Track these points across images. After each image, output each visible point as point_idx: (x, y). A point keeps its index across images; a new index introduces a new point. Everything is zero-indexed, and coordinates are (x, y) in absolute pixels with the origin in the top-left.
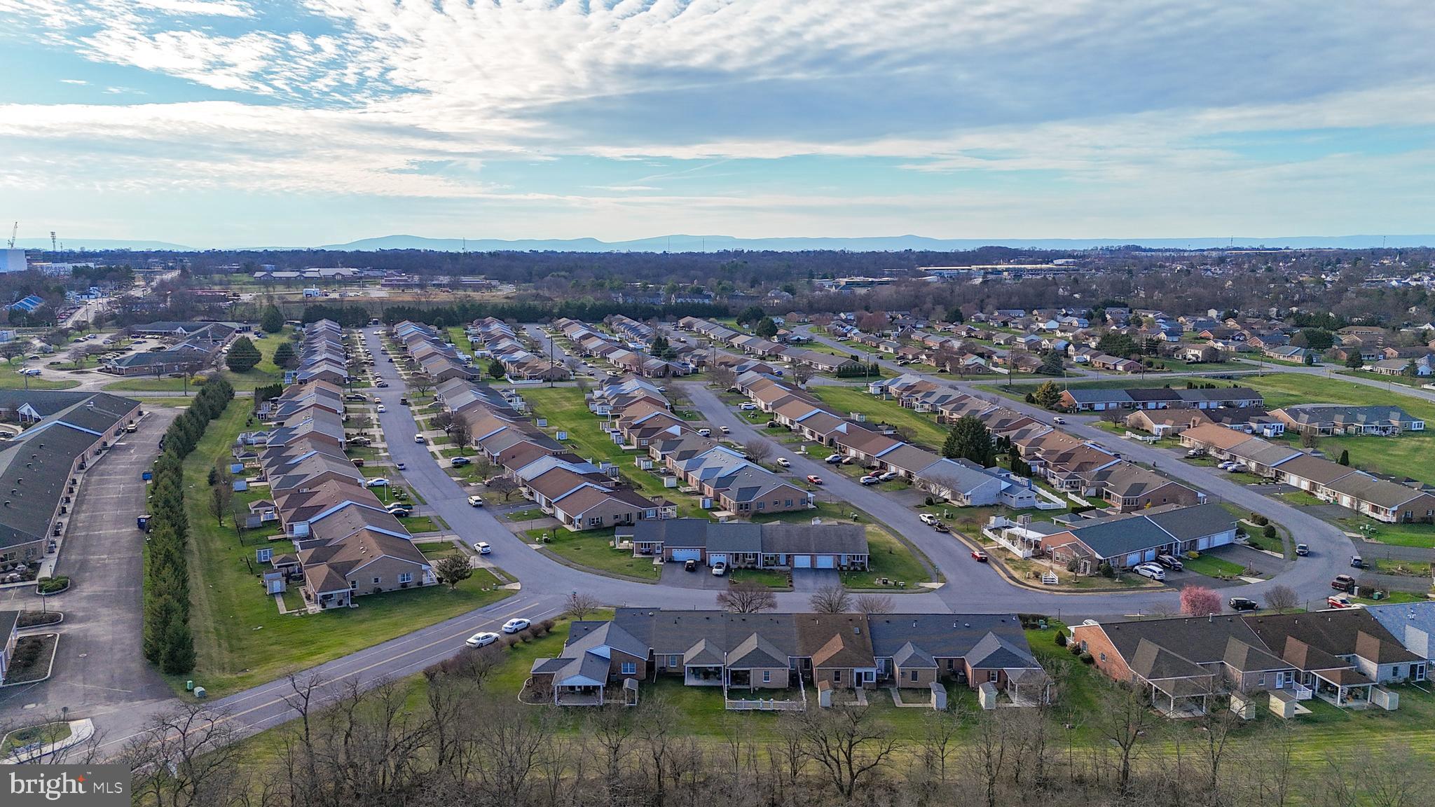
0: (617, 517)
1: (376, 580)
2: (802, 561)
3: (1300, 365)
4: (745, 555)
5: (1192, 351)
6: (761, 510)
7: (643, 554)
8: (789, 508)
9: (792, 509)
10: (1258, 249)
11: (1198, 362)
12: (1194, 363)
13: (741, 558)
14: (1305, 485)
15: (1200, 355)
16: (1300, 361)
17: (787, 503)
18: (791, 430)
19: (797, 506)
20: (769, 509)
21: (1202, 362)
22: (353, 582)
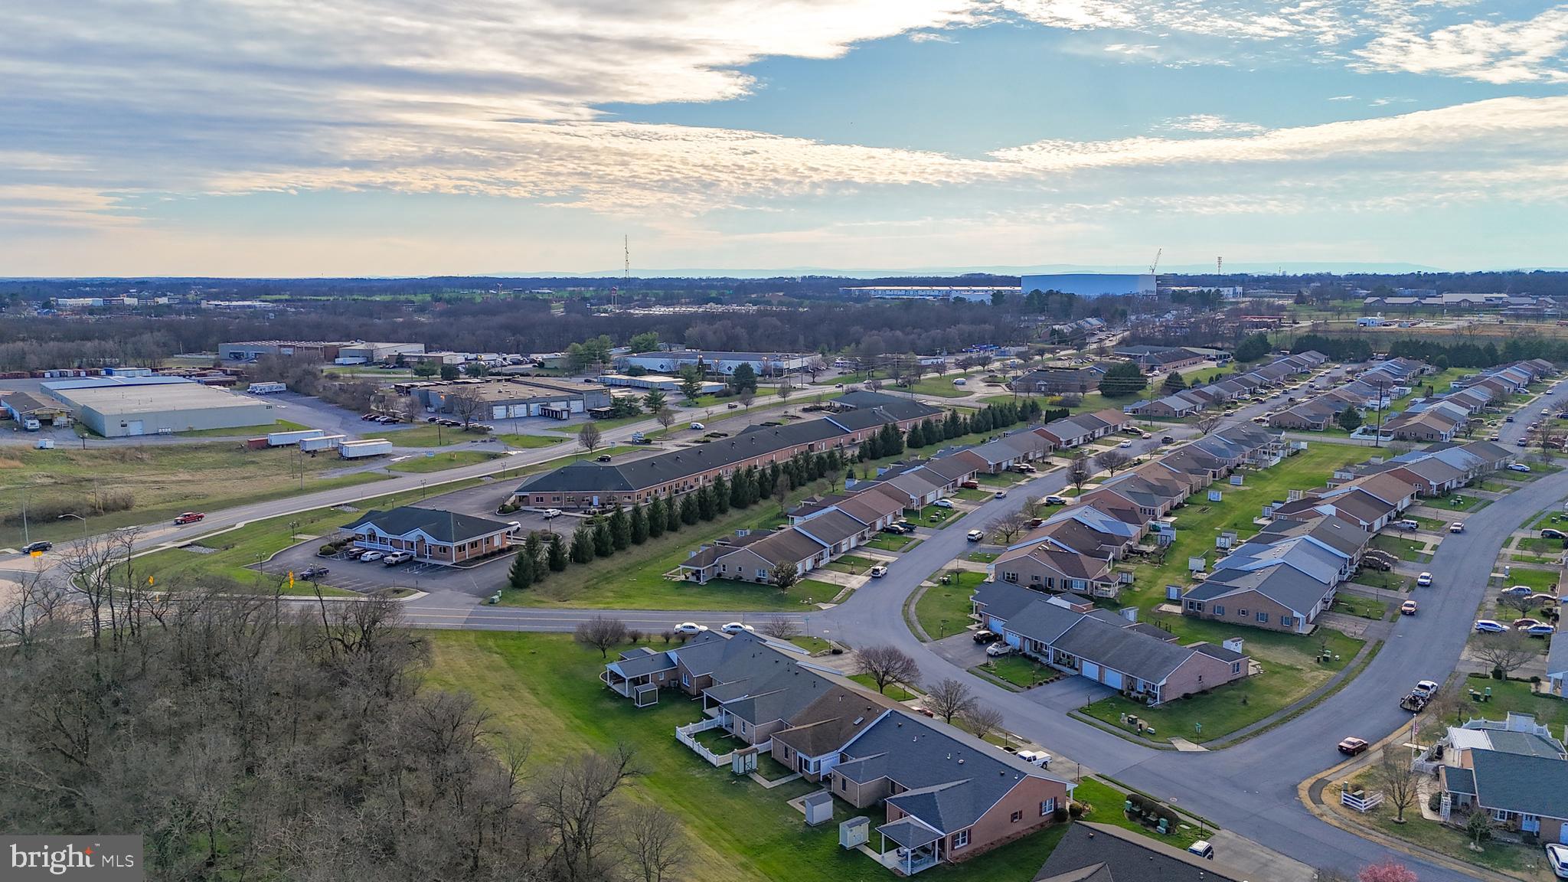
0: (1036, 578)
6: (1219, 617)
8: (1260, 624)
9: (1267, 626)
19: (1274, 624)
20: (1231, 617)
22: (724, 566)
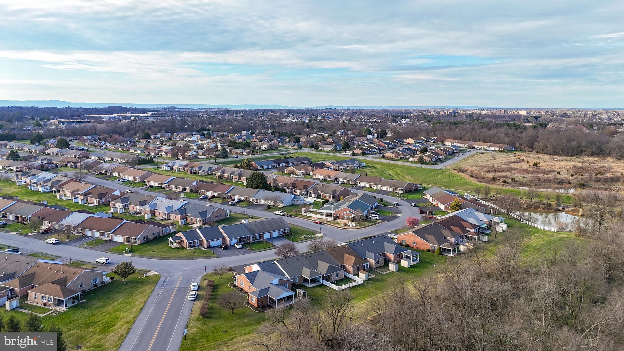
0: (154, 234)
1: (81, 286)
2: (267, 236)
3: (297, 149)
4: (243, 238)
5: (263, 146)
7: (192, 247)
10: (220, 109)
11: (266, 150)
12: (265, 150)
13: (242, 239)
14: (368, 185)
15: (267, 147)
16: (297, 148)
17: (221, 216)
18: (162, 188)
19: (224, 217)
20: (214, 220)
21: (268, 150)
